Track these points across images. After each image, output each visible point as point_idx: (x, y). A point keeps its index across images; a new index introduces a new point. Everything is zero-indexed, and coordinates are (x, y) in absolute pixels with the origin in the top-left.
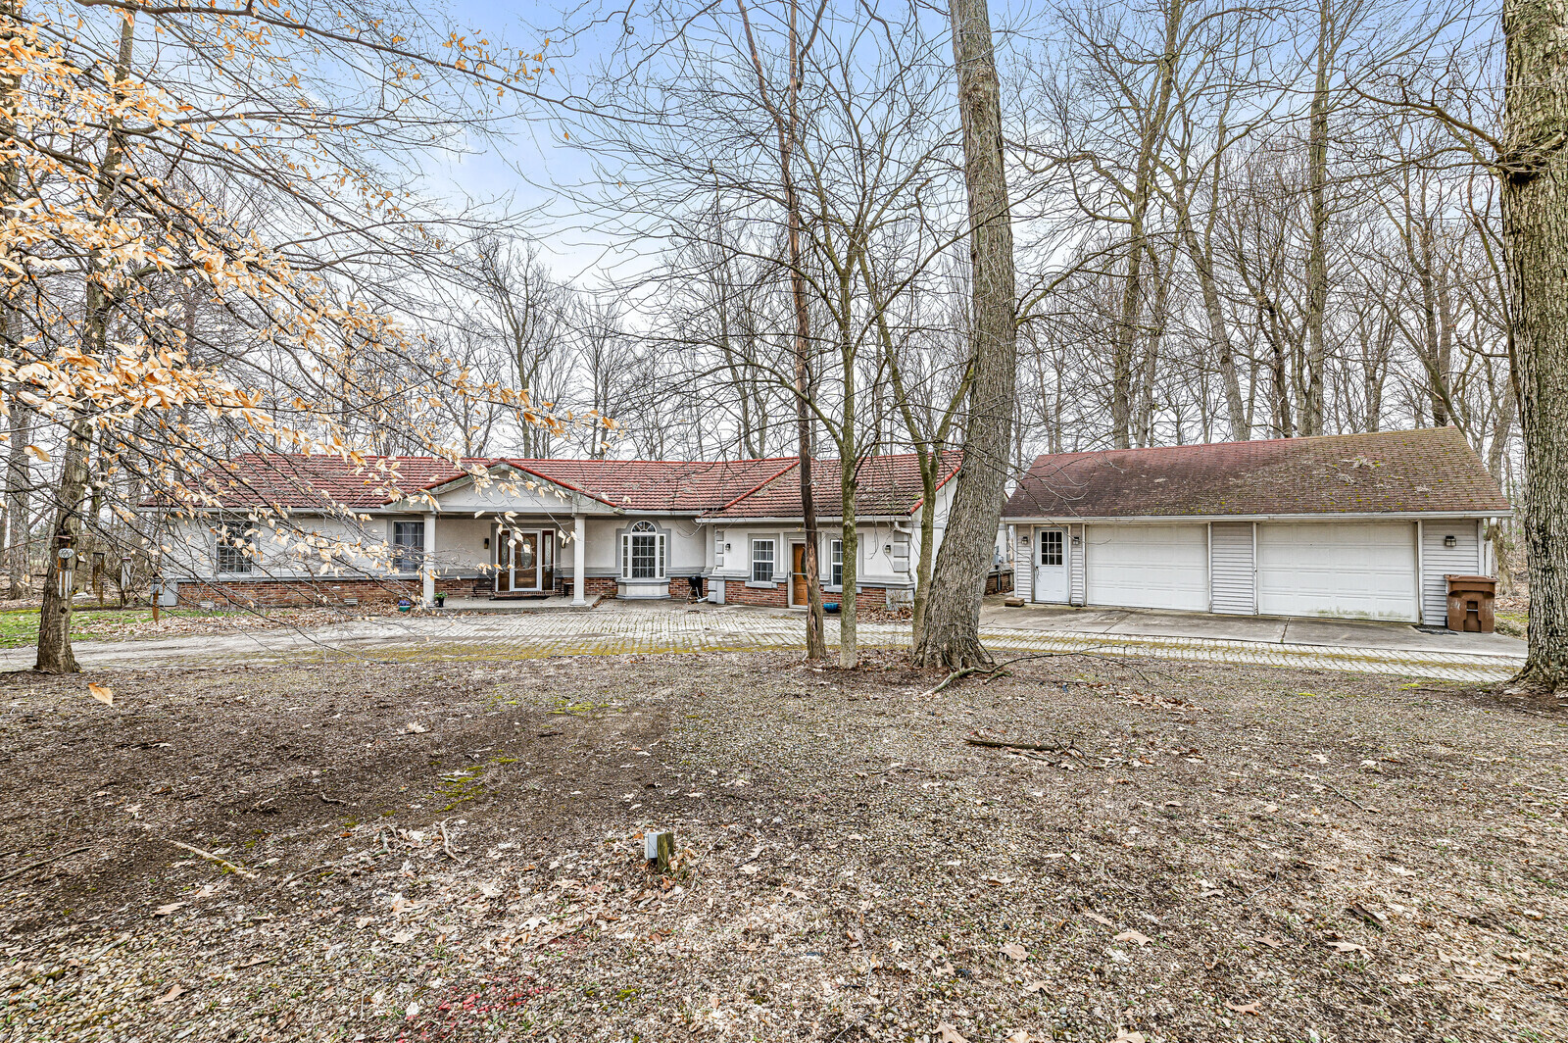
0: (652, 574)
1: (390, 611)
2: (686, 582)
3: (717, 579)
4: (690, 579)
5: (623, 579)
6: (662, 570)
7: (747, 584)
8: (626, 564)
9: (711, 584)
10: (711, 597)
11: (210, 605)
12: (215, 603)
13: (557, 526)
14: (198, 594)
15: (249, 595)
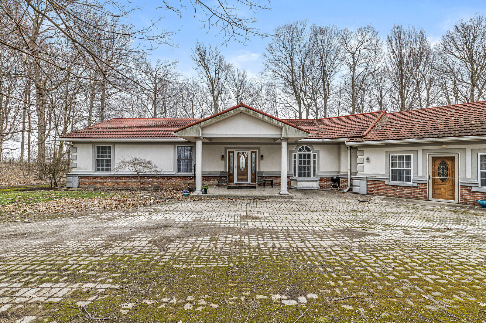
0: (309, 175)
1: (178, 196)
2: (329, 180)
3: (361, 179)
4: (332, 178)
5: (294, 178)
6: (314, 172)
7: (386, 183)
8: (295, 169)
9: (355, 182)
10: (355, 189)
11: (93, 187)
12: (95, 187)
13: (259, 148)
14: (87, 182)
15: (110, 183)
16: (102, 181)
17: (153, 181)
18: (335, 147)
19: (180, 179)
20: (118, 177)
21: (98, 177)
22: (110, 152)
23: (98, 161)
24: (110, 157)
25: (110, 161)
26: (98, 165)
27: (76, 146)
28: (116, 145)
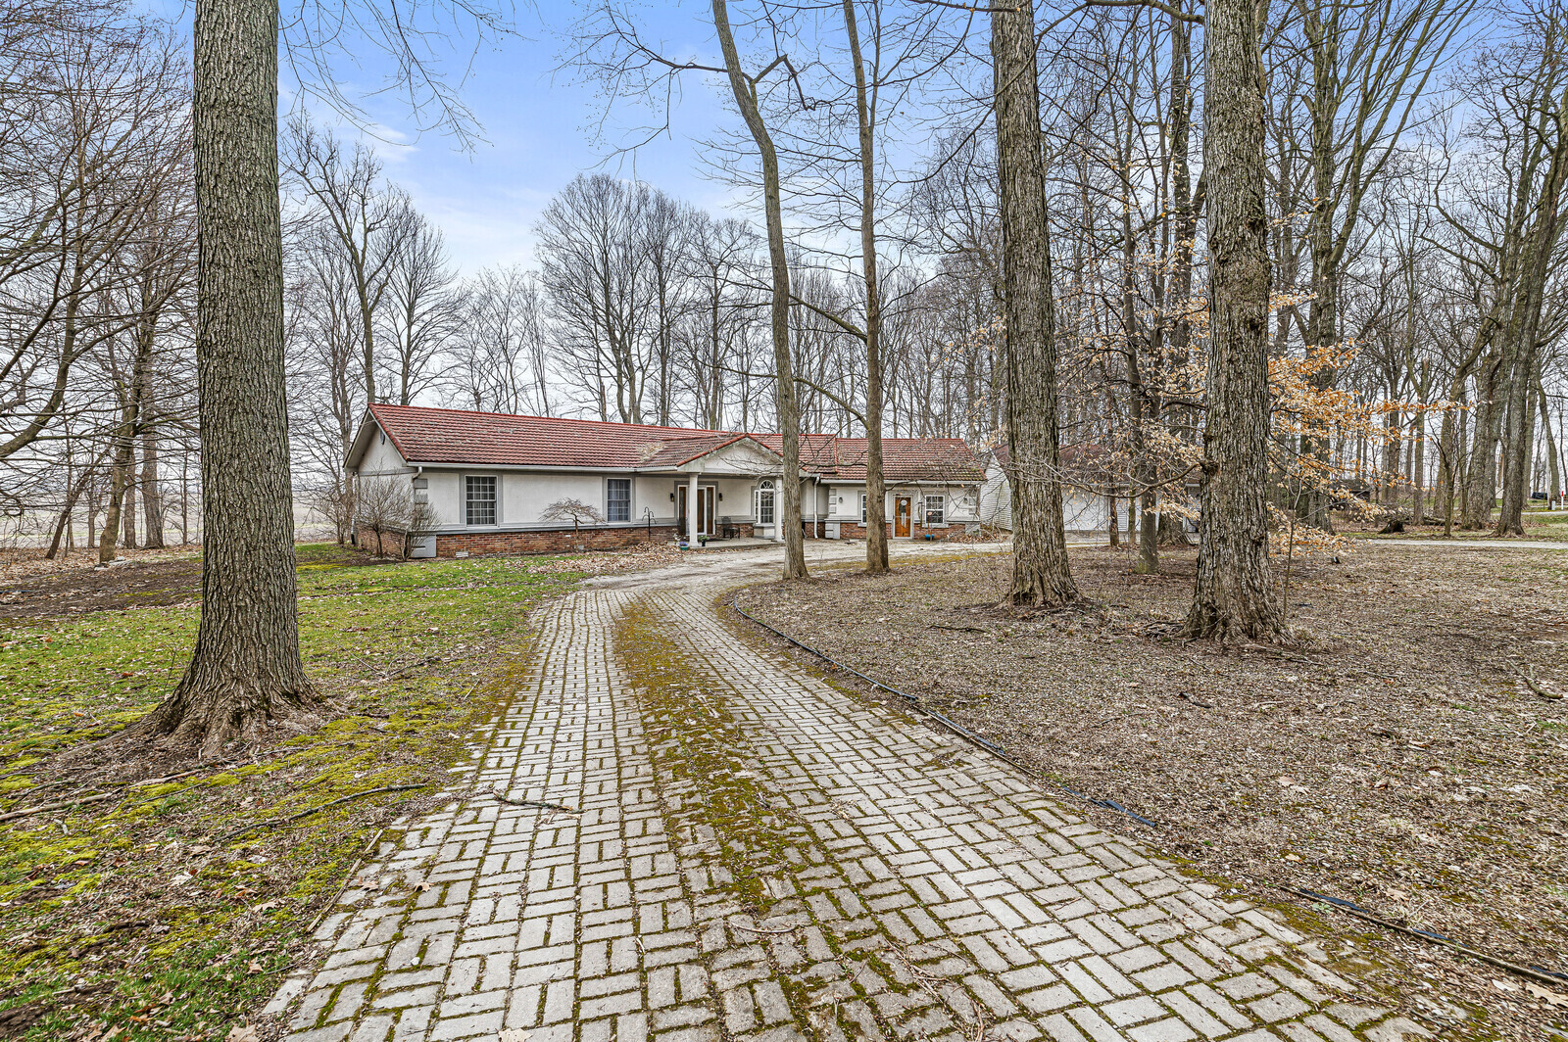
3: (833, 522)
5: (757, 524)
7: (859, 525)
8: (757, 512)
9: (828, 526)
10: (828, 534)
11: (466, 554)
12: (469, 553)
13: (716, 484)
14: (454, 545)
15: (498, 544)
16: (482, 542)
17: (572, 537)
19: (614, 533)
20: (514, 533)
21: (472, 535)
22: (492, 489)
23: (469, 505)
24: (493, 496)
25: (493, 504)
26: (469, 513)
27: (426, 475)
28: (505, 477)
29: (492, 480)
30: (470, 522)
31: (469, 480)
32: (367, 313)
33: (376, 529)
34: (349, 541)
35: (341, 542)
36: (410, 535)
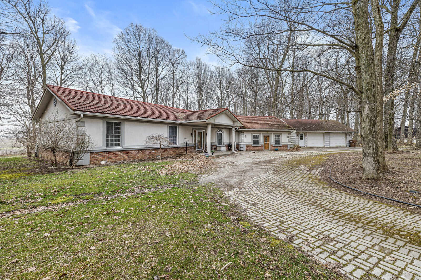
6: (223, 143)
7: (252, 145)
8: (217, 141)
9: (241, 146)
10: (241, 149)
11: (105, 162)
12: (108, 162)
13: (206, 130)
14: (99, 158)
15: (122, 156)
16: (114, 155)
17: (155, 152)
18: (228, 130)
19: (171, 150)
20: (129, 151)
21: (109, 152)
22: (119, 128)
23: (107, 136)
24: (119, 132)
25: (119, 136)
26: (107, 141)
27: (84, 120)
28: (126, 123)
29: (119, 124)
30: (107, 145)
31: (108, 123)
32: (44, 65)
33: (53, 150)
34: (34, 155)
35: (29, 156)
36: (74, 153)
